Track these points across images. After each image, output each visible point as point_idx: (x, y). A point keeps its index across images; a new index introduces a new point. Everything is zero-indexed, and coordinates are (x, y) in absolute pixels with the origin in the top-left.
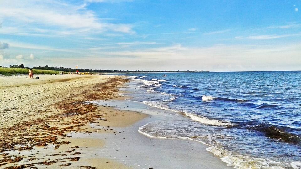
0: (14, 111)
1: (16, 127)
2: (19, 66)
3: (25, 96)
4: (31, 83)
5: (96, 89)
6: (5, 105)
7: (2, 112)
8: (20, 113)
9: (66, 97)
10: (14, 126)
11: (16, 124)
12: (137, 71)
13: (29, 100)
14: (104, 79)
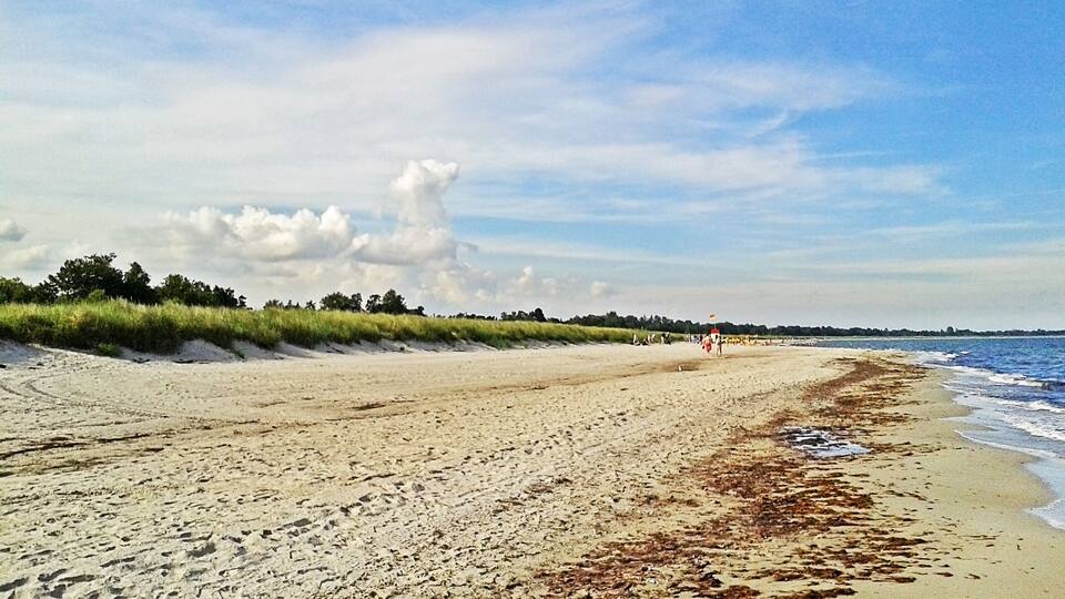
0: (564, 491)
1: (591, 569)
2: (528, 313)
3: (582, 429)
4: (577, 376)
5: (816, 405)
6: (531, 468)
7: (526, 496)
8: (587, 503)
9: (719, 440)
10: (581, 565)
11: (587, 556)
12: (945, 330)
13: (599, 448)
14: (825, 365)
